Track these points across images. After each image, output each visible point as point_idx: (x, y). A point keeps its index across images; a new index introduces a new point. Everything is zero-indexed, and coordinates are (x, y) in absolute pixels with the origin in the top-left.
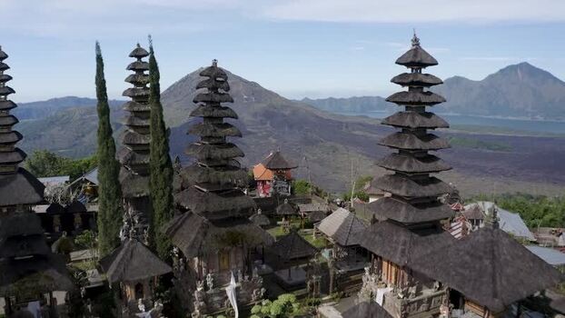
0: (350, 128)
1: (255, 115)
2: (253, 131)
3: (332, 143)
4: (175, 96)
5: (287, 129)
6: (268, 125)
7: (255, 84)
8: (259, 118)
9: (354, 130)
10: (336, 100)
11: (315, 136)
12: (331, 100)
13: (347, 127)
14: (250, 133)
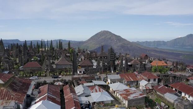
0: (150, 52)
1: (118, 47)
6: (122, 50)
7: (119, 36)
10: (148, 42)
13: (149, 51)
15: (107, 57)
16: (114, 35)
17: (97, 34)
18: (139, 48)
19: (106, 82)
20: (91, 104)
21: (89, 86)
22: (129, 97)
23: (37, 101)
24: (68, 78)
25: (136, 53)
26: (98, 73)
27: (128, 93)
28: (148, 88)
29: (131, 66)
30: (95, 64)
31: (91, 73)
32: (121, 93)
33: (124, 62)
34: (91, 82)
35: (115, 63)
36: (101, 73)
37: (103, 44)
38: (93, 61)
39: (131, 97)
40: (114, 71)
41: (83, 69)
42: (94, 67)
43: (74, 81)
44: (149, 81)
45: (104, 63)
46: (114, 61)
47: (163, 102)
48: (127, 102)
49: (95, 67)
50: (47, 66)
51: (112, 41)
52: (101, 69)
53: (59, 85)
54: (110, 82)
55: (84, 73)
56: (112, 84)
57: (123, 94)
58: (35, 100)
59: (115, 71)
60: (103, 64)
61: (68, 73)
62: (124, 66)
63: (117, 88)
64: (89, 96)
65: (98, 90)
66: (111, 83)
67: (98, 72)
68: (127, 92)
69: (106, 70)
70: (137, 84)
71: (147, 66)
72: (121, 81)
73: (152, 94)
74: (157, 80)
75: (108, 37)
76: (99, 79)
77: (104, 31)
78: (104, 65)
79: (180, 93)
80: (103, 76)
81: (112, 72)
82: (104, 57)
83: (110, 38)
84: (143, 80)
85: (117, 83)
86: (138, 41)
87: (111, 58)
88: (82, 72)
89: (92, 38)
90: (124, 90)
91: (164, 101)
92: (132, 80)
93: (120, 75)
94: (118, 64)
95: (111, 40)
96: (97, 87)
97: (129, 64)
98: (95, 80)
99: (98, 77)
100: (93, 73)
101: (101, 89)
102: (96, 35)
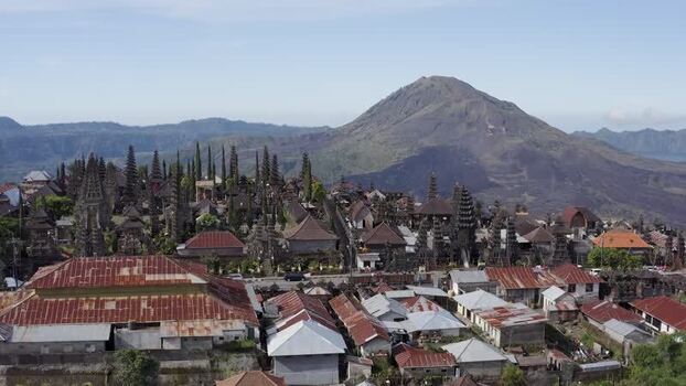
0: (662, 183)
1: (504, 157)
2: (498, 182)
3: (624, 206)
4: (379, 123)
5: (554, 181)
6: (524, 173)
7: (510, 106)
8: (511, 162)
9: (666, 186)
10: (656, 133)
11: (598, 193)
12: (648, 133)
13: (656, 180)
14: (493, 185)
15: (448, 216)
16: (485, 97)
17: (400, 92)
18: (608, 162)
19: (446, 291)
20: (411, 336)
21: (400, 300)
22: (503, 323)
23: (279, 326)
24: (337, 280)
25: (590, 190)
26: (420, 269)
27: (503, 315)
28: (563, 308)
29: (526, 246)
30: (411, 239)
31: (398, 267)
32: (485, 314)
33: (504, 233)
34: (406, 289)
35: (475, 237)
36: (430, 268)
37: (427, 142)
38: (403, 229)
39: (510, 322)
40: (470, 263)
41: (375, 256)
42: (407, 248)
43: (356, 286)
44: (572, 289)
45: (441, 238)
46: (472, 232)
47: (599, 343)
48: (499, 332)
49: (412, 250)
50: (265, 243)
51: (474, 129)
52: (430, 255)
53: (318, 296)
54: (456, 292)
55: (378, 268)
56: (465, 295)
57: (491, 317)
58: (273, 325)
59: (476, 264)
60: (438, 238)
61: (331, 267)
62: (503, 246)
63: (476, 304)
64: (403, 319)
65: (425, 306)
66: (461, 293)
67: (422, 263)
68: (502, 312)
69: (446, 257)
70: (537, 297)
71: (579, 249)
72: (489, 287)
73: (576, 324)
74: (596, 289)
75: (454, 106)
76: (427, 282)
77: (433, 78)
78: (439, 244)
79: (657, 324)
80: (437, 275)
81: (466, 265)
82: (440, 216)
83: (464, 115)
84: (553, 287)
85: (476, 293)
86: (604, 131)
87: (461, 221)
88: (373, 265)
89: (375, 114)
90: (495, 309)
91: (602, 340)
92: (522, 286)
93: (488, 273)
94: (485, 242)
95: (470, 125)
96: (422, 301)
97: (521, 239)
98: (416, 284)
99: (424, 278)
100: (407, 267)
101: (434, 305)
102: (394, 98)
